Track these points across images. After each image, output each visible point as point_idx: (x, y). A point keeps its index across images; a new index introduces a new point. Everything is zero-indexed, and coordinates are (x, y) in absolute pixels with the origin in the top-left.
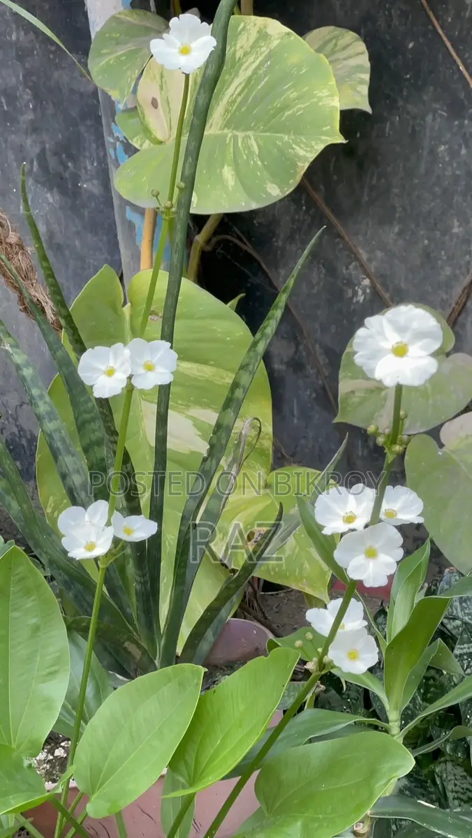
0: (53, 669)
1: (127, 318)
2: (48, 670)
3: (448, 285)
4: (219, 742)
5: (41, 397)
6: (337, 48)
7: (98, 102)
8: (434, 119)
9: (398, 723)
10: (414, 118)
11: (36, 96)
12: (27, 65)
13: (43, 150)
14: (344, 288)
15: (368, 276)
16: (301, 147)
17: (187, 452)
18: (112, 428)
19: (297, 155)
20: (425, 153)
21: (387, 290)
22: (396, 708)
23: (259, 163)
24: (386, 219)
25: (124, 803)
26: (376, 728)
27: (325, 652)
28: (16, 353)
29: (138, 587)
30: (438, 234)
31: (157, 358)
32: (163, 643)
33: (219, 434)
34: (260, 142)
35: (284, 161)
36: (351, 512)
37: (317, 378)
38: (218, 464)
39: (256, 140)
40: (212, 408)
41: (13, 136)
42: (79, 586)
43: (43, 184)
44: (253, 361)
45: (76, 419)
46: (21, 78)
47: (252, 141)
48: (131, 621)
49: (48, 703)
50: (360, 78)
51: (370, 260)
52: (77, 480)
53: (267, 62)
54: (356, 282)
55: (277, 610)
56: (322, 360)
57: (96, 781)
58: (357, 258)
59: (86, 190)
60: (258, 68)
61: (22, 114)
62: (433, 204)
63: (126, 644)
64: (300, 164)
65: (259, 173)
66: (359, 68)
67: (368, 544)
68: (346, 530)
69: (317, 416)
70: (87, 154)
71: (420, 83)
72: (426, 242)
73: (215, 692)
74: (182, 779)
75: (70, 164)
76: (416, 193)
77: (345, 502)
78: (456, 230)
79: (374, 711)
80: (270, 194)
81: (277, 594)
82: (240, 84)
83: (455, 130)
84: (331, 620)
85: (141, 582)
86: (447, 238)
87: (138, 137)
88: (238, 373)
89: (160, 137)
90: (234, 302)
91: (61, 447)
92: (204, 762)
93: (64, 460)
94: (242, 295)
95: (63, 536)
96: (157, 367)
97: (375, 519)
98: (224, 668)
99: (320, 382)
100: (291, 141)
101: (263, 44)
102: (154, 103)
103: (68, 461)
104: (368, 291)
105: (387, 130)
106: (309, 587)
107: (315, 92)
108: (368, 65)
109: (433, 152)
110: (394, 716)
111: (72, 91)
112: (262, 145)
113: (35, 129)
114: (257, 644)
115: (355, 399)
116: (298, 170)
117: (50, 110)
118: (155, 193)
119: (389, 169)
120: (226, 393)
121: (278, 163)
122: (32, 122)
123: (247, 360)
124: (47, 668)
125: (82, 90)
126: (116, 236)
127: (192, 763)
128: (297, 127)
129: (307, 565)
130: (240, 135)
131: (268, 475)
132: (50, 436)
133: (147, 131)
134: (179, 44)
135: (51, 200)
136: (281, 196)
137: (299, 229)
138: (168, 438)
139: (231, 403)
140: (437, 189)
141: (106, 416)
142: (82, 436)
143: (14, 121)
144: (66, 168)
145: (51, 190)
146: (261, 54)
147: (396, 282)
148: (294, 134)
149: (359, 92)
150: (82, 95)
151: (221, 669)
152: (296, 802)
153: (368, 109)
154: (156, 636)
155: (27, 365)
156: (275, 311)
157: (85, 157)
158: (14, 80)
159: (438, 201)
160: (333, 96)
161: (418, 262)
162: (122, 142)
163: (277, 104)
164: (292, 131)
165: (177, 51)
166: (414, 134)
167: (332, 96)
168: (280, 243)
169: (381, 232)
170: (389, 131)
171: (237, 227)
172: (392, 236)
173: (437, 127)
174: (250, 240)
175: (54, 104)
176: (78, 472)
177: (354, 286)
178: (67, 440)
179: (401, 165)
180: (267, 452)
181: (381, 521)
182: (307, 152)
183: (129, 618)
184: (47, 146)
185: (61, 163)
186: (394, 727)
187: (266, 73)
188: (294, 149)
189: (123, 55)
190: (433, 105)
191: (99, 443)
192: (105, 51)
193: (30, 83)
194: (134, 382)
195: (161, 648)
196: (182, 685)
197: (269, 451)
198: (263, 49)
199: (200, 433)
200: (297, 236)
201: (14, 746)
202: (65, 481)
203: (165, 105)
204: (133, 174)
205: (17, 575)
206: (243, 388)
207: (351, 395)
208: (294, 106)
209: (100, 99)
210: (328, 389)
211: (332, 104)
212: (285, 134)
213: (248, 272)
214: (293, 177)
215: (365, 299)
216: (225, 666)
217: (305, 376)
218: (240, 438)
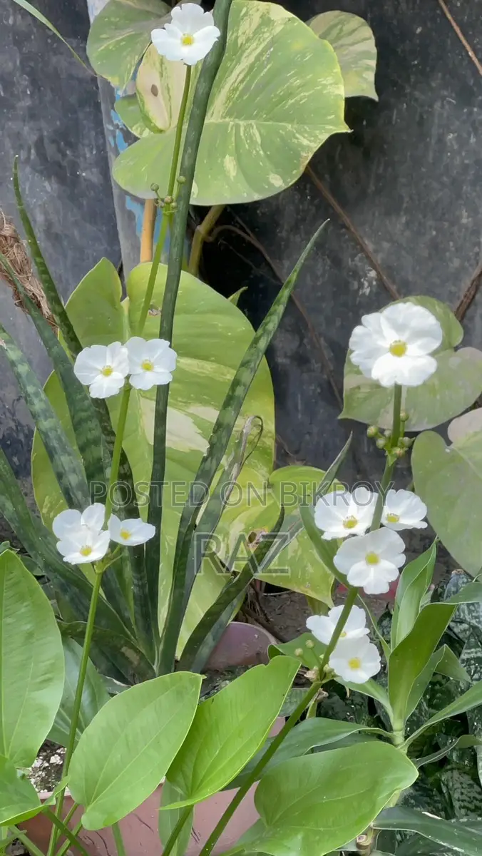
0: (48, 676)
1: (126, 312)
2: (42, 678)
3: (456, 277)
4: (217, 753)
5: (37, 394)
6: (342, 34)
7: (97, 88)
8: (443, 106)
9: (403, 732)
10: (422, 105)
11: (34, 82)
12: (25, 50)
13: (41, 138)
14: (350, 280)
15: (374, 268)
16: (304, 137)
17: (187, 451)
18: (109, 428)
19: (300, 145)
20: (433, 141)
21: (394, 282)
22: (400, 716)
23: (261, 152)
24: (393, 209)
25: (120, 815)
26: (380, 737)
27: (326, 660)
28: (11, 349)
29: (136, 591)
30: (446, 224)
31: (156, 357)
32: (161, 647)
33: (219, 432)
34: (263, 131)
35: (285, 151)
36: (352, 516)
37: (322, 372)
38: (218, 463)
39: (258, 129)
40: (213, 405)
41: (10, 123)
42: (75, 589)
43: (41, 172)
44: (254, 357)
45: (73, 418)
46: (18, 64)
47: (253, 130)
48: (129, 626)
49: (42, 711)
50: (366, 65)
51: (376, 251)
52: (73, 479)
53: (270, 48)
54: (361, 273)
55: (279, 612)
56: (328, 354)
57: (92, 790)
58: (363, 250)
59: (84, 179)
60: (261, 54)
61: (19, 100)
62: (441, 194)
63: (124, 649)
64: (304, 154)
65: (261, 164)
66: (365, 54)
67: (370, 550)
68: (347, 535)
69: (321, 411)
70: (86, 141)
71: (428, 69)
72: (434, 233)
73: (213, 701)
74: (179, 791)
75: (68, 152)
76: (424, 182)
77: (345, 507)
78: (464, 221)
79: (379, 717)
80: (273, 185)
81: (280, 595)
82: (243, 71)
83: (465, 117)
84: (332, 628)
85: (139, 585)
86: (455, 229)
87: (138, 125)
88: (239, 370)
89: (160, 125)
90: (236, 296)
91: (56, 445)
92: (202, 773)
93: (60, 459)
94: (245, 288)
95: (58, 540)
96: (155, 366)
97: (377, 524)
98: (224, 673)
99: (325, 377)
100: (294, 130)
101: (266, 30)
102: (154, 91)
103: (64, 460)
104: (374, 283)
105: (394, 118)
106: (312, 591)
107: (319, 80)
108: (375, 50)
109: (441, 140)
110: (398, 725)
111: (71, 77)
112: (265, 134)
113: (32, 115)
114: (258, 650)
115: (361, 395)
116: (302, 160)
117: (49, 96)
118: (154, 187)
119: (396, 158)
120: (227, 390)
121: (281, 152)
122: (30, 108)
123: (249, 358)
124: (43, 675)
125: (80, 76)
126: (115, 226)
127: (189, 773)
128: (300, 116)
129: (310, 569)
130: (242, 123)
131: (270, 474)
132: (46, 435)
133: (146, 120)
134: (180, 34)
135: (49, 188)
136: (284, 187)
137: (304, 220)
138: (168, 437)
139: (232, 401)
140: (445, 179)
141: (103, 416)
142: (78, 435)
143: (11, 107)
144: (64, 155)
145: (49, 178)
146: (264, 40)
147: (403, 274)
148: (297, 123)
149: (365, 79)
150: (79, 80)
151: (222, 674)
152: (296, 814)
153: (375, 97)
154: (154, 641)
155: (22, 362)
156: (276, 307)
157: (83, 144)
158: (10, 65)
159: (446, 190)
160: (338, 84)
161: (425, 253)
162: (122, 129)
163: (280, 92)
164: (295, 120)
165: (179, 41)
166: (421, 123)
167: (336, 83)
168: (284, 234)
169: (387, 222)
170: (397, 118)
171: (240, 217)
172: (399, 227)
173: (445, 115)
174: (253, 231)
175: (52, 90)
176: (74, 471)
177: (360, 278)
178: (63, 439)
179: (409, 154)
180: (269, 451)
181: (382, 526)
182: (310, 141)
183: (127, 622)
184: (45, 133)
185: (59, 150)
186: (398, 736)
187: (268, 60)
188: (297, 138)
189: (122, 40)
190: (442, 92)
191: (96, 442)
192: (104, 36)
193: (28, 69)
194: (132, 382)
195: (160, 653)
196: (180, 694)
197: (271, 449)
198: (266, 35)
199: (200, 431)
200: (302, 227)
201: (7, 756)
202: (61, 481)
203: (166, 92)
204: (131, 163)
205: (11, 579)
206: (244, 385)
207: (357, 390)
208: (298, 94)
209: (99, 86)
210: (333, 384)
211: (337, 92)
212: (289, 122)
213: (251, 263)
214: (297, 167)
215: (371, 292)
216: (226, 671)
217: (310, 370)
218: (241, 437)
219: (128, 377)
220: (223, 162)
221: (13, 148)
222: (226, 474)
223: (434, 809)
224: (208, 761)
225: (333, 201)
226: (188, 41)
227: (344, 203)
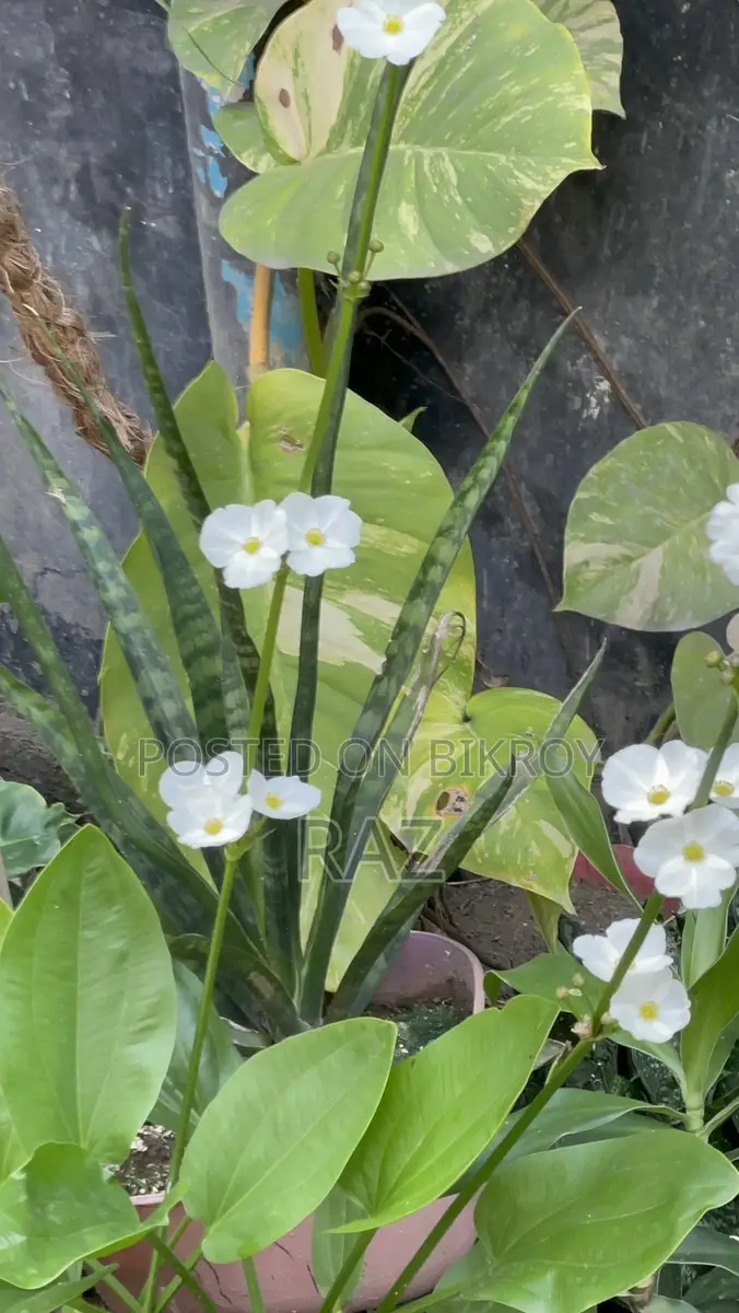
0: (149, 1022)
1: (244, 445)
2: (141, 1025)
3: (735, 393)
4: (419, 1144)
5: (112, 574)
6: (569, 12)
7: (178, 89)
8: (720, 127)
9: (701, 1113)
10: (688, 125)
11: (77, 79)
12: (62, 29)
13: (86, 168)
14: (569, 395)
15: (608, 378)
16: (528, 176)
17: (340, 663)
18: (243, 633)
19: (521, 188)
20: (704, 182)
21: (637, 400)
22: (698, 1088)
23: (458, 199)
24: (638, 286)
25: (265, 1241)
26: (662, 1118)
27: (605, 1006)
28: (71, 502)
29: (269, 883)
30: (721, 310)
31: (329, 523)
32: (305, 971)
33: (402, 638)
34: (460, 166)
35: (496, 198)
36: (662, 786)
37: (521, 537)
38: (398, 688)
39: (452, 162)
40: (380, 592)
41: (37, 143)
42: (171, 880)
43: (85, 221)
44: (458, 522)
45: (174, 612)
46: (52, 50)
47: (446, 164)
48: (255, 938)
49: (140, 1077)
50: (606, 61)
51: (611, 351)
52: (169, 709)
53: (469, 36)
54: (587, 384)
55: (467, 910)
56: (530, 509)
57: (218, 1199)
58: (590, 348)
59: (154, 231)
60: (456, 45)
61: (53, 106)
62: (713, 263)
63: (252, 976)
64: (526, 203)
65: (458, 217)
66: (605, 45)
67: (690, 838)
68: (655, 816)
69: (520, 597)
70: (158, 174)
71: (698, 69)
72: (702, 323)
73: (413, 1063)
74: (357, 1202)
75: (129, 190)
76: (687, 245)
77: (649, 770)
79: (638, 1081)
80: (476, 250)
81: (465, 885)
82: (426, 70)
84: (615, 956)
85: (274, 875)
86: (735, 318)
87: (251, 151)
88: (433, 543)
89: (292, 152)
90: (410, 419)
91: (142, 655)
92: (394, 1174)
93: (149, 678)
94: (421, 409)
95: (170, 809)
96: (329, 540)
97: (703, 799)
98: (396, 1009)
99: (526, 544)
100: (511, 165)
101: (465, 7)
102: (284, 99)
103: (156, 679)
104: (607, 400)
105: (644, 144)
106: (539, 884)
107: (551, 86)
108: (619, 39)
109: (716, 178)
110: (694, 1100)
111: (135, 72)
112: (463, 170)
113: (73, 131)
114: (450, 974)
115: (590, 575)
116: (523, 212)
117: (99, 102)
118: (333, 258)
119: (645, 206)
120: (413, 573)
121: (490, 199)
122: (69, 120)
123: (450, 522)
124: (140, 1020)
125: (150, 70)
126: (202, 306)
127: (374, 1175)
128: (520, 143)
129: (535, 850)
130: (427, 153)
131: (467, 700)
132: (127, 638)
133: (270, 144)
134: (382, 16)
135: (96, 245)
136: (495, 253)
137: (498, 300)
138: (321, 645)
139: (422, 590)
140: (720, 240)
141: (234, 612)
142: (182, 641)
143: (41, 119)
144: (123, 194)
145: (97, 229)
146: (461, 23)
147: (652, 385)
148: (516, 154)
149: (605, 84)
150: (149, 77)
151: (392, 1011)
152: (543, 1241)
153: (621, 113)
154: (295, 962)
155: (89, 524)
156: (495, 443)
157: (153, 178)
158: (40, 52)
159: (722, 258)
160: (580, 93)
161: (688, 356)
162: (217, 156)
163: (488, 104)
164: (513, 149)
165: (380, 27)
166: (686, 151)
167: (578, 92)
168: (467, 322)
169: (630, 307)
170: (647, 144)
171: (397, 294)
172: (647, 313)
173: (723, 141)
174: (417, 315)
175: (105, 93)
176: (170, 696)
177: (585, 391)
178: (154, 646)
179: (665, 200)
180: (466, 664)
181: (710, 802)
182: (538, 182)
183: (252, 931)
184: (93, 160)
185: (114, 186)
186: (695, 1117)
187: (469, 53)
188: (517, 178)
189: (225, 16)
190: (719, 104)
191: (209, 651)
192: (194, 10)
193: (66, 60)
194: (291, 562)
195: (303, 979)
196: (360, 1052)
197: (470, 662)
198: (465, 14)
199: (360, 633)
200: (495, 311)
201: (84, 1145)
202: (151, 712)
203: (302, 100)
204: (250, 212)
205: (93, 870)
206: (443, 565)
207: (584, 568)
208: (519, 107)
209: (183, 87)
210: (539, 555)
211: (579, 105)
212: (501, 153)
213: (415, 368)
214: (515, 222)
215: (601, 412)
216: (399, 1007)
217: (502, 534)
218: (432, 644)
219: (284, 557)
220: (396, 213)
221: (42, 182)
222: (409, 701)
223: (724, 1225)
224: (405, 1158)
225: (545, 273)
226: (393, 28)
227: (561, 275)
